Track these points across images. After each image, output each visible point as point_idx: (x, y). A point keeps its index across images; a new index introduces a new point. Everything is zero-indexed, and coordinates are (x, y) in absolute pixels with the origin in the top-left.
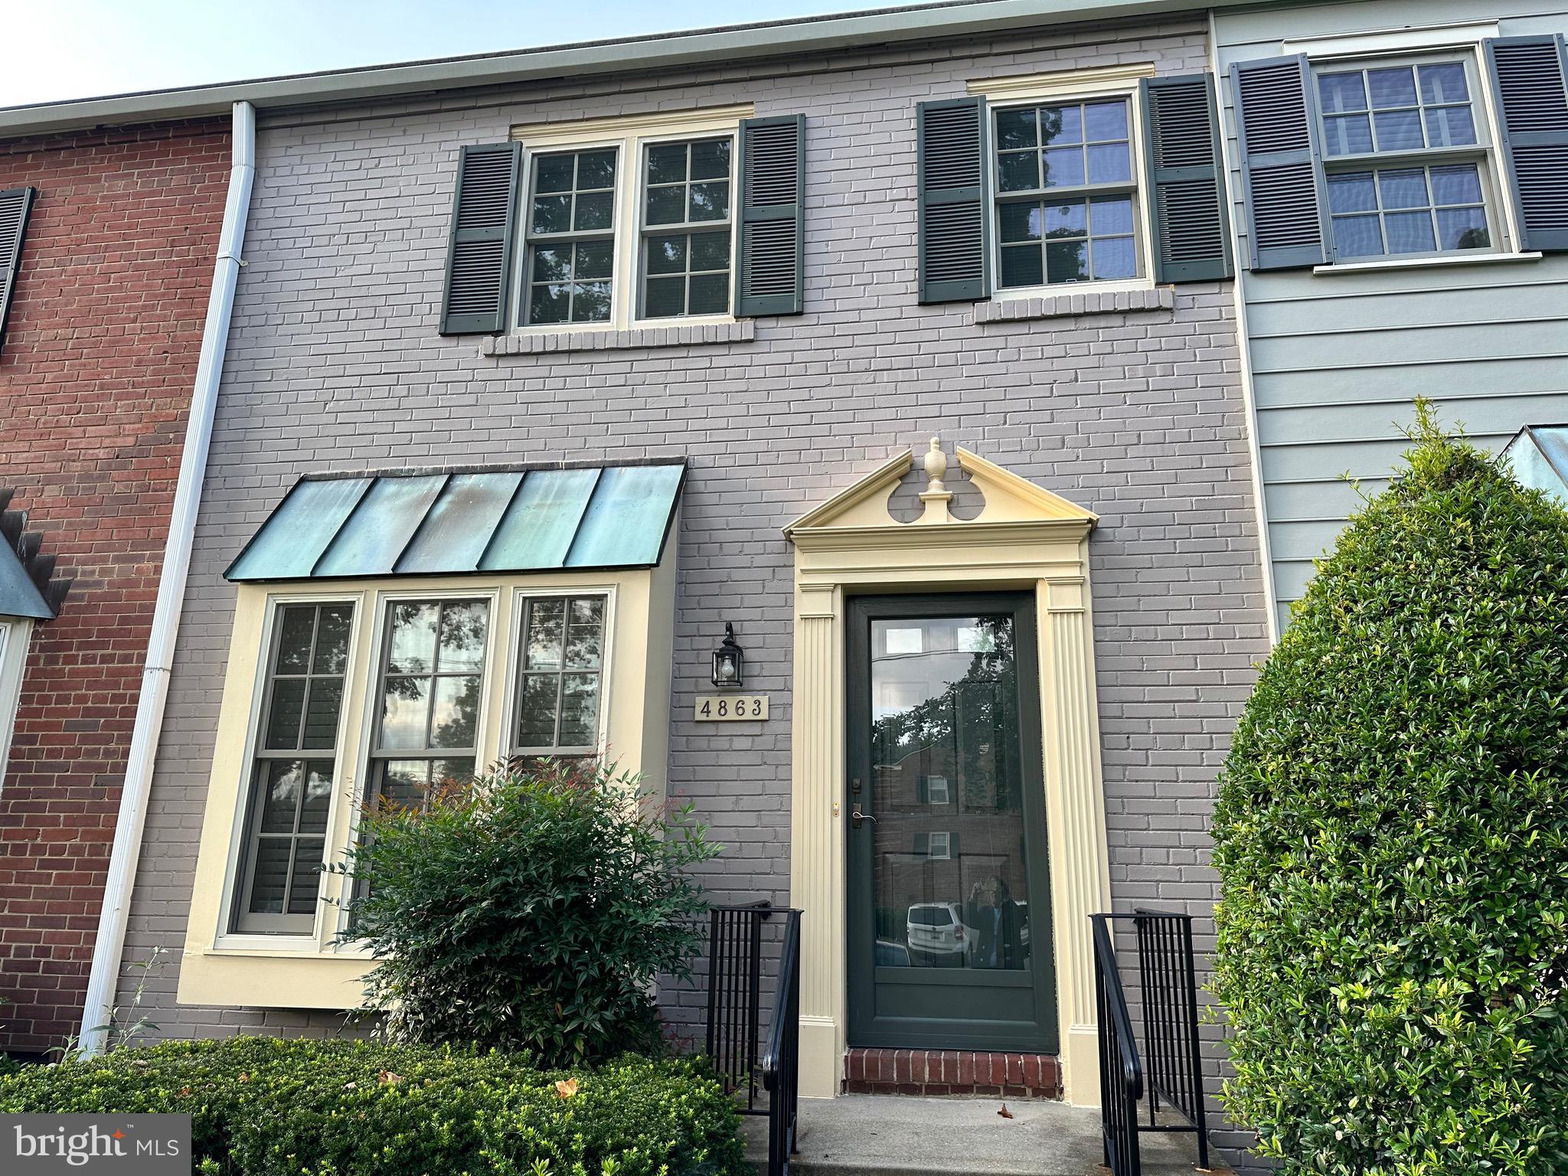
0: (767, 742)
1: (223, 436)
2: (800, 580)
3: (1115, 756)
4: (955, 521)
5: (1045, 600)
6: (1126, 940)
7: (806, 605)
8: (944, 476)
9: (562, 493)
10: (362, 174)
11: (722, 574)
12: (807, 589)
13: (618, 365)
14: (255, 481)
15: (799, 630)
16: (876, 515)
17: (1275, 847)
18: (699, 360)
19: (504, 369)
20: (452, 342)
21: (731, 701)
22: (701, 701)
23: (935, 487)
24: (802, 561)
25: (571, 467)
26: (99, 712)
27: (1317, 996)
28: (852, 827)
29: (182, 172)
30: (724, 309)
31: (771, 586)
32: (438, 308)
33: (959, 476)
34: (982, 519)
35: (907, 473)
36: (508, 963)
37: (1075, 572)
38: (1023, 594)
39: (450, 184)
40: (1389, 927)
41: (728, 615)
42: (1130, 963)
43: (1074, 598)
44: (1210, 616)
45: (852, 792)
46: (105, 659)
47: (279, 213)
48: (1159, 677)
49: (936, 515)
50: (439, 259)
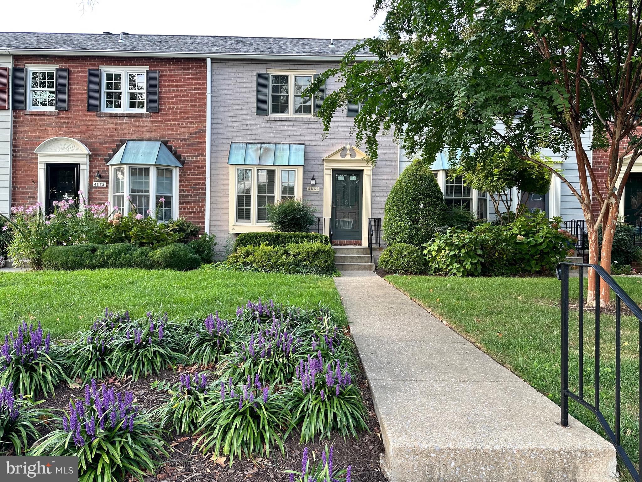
0: (319, 194)
1: (213, 132)
2: (325, 167)
3: (373, 198)
4: (352, 159)
5: (365, 173)
6: (373, 221)
7: (326, 172)
8: (350, 150)
9: (283, 149)
10: (235, 76)
11: (311, 165)
12: (326, 169)
13: (291, 124)
14: (221, 142)
15: (325, 176)
16: (338, 157)
17: (390, 209)
18: (306, 124)
19: (269, 123)
20: (258, 116)
21: (313, 188)
22: (308, 187)
23: (348, 152)
24: (325, 164)
25: (283, 144)
26: (196, 185)
27: (392, 224)
28: (333, 208)
29: (194, 70)
30: (310, 113)
31: (320, 168)
32: (255, 108)
33: (352, 150)
34: (355, 159)
35: (344, 149)
36: (295, 223)
37: (370, 168)
38: (362, 171)
39: (255, 81)
40: (399, 217)
41: (313, 173)
42: (373, 224)
43: (370, 173)
44: (389, 176)
45: (333, 203)
46: (195, 175)
47: (218, 83)
48: (381, 185)
49: (348, 157)
50: (254, 98)
